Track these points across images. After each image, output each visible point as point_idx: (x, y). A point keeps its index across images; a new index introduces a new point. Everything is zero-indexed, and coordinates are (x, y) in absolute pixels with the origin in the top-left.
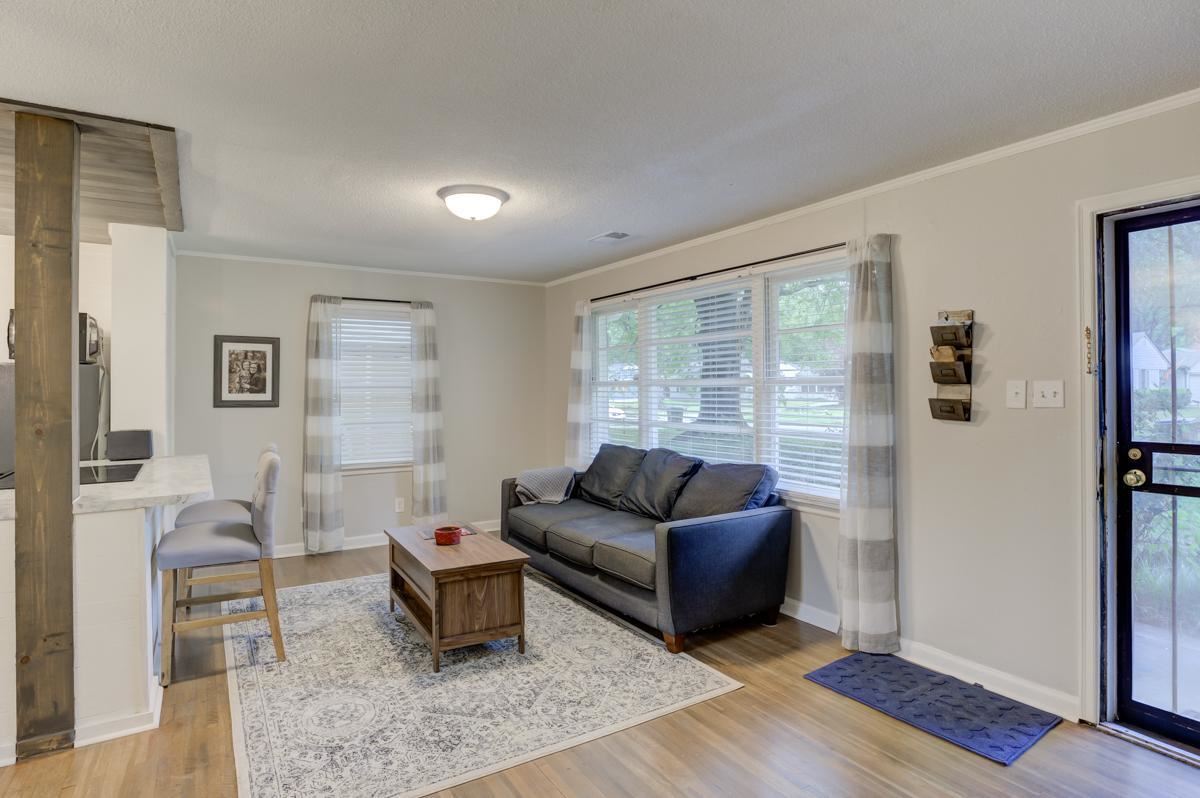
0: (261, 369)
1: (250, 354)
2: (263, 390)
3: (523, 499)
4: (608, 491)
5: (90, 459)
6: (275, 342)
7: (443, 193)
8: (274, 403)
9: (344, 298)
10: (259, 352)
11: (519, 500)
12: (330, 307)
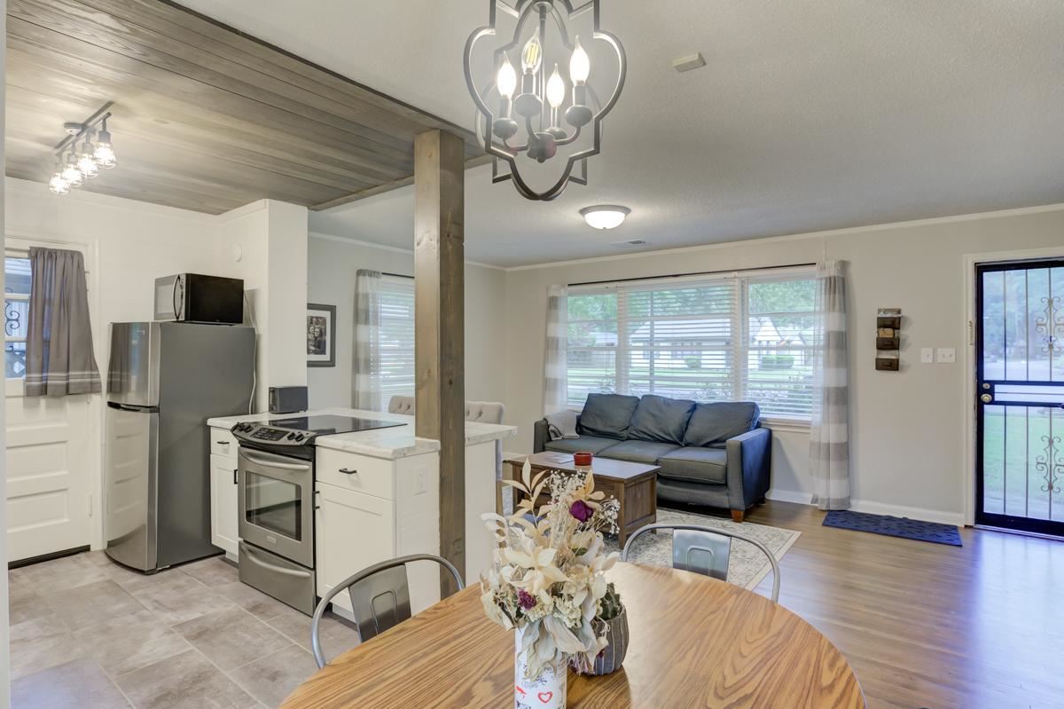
0: (322, 333)
1: (314, 320)
2: (323, 352)
3: (552, 435)
4: (612, 427)
5: (248, 414)
6: (332, 309)
7: (583, 212)
8: (331, 363)
9: (383, 274)
10: (321, 318)
11: (550, 437)
12: (374, 280)
